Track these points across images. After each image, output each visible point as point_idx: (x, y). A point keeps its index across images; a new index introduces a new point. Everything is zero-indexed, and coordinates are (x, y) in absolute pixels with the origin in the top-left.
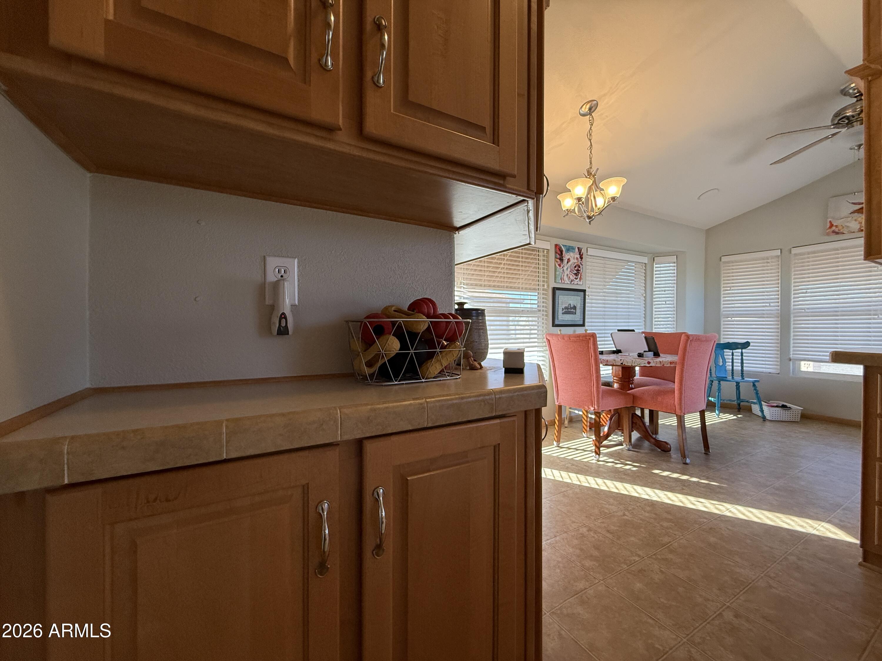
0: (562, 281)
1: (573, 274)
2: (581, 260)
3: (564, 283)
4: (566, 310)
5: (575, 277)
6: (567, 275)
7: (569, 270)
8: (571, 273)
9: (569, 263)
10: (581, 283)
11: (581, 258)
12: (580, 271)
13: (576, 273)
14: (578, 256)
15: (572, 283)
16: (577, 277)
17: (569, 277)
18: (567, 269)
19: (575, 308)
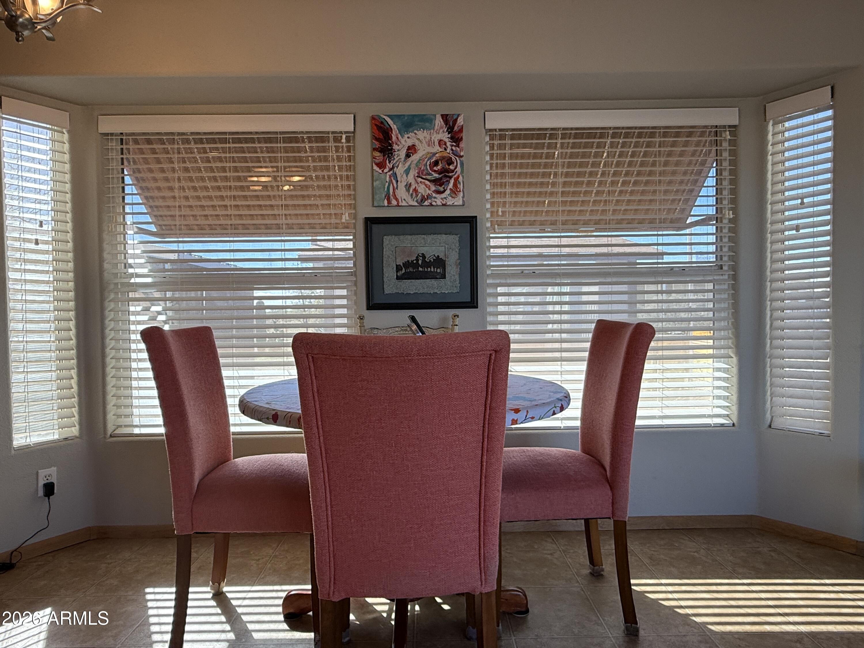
0: (389, 202)
1: (427, 182)
2: (458, 146)
3: (398, 205)
4: (411, 269)
5: (433, 188)
6: (408, 186)
7: (413, 173)
8: (420, 180)
9: (415, 158)
10: (458, 201)
11: (456, 139)
12: (453, 171)
13: (441, 179)
14: (445, 137)
15: (426, 203)
16: (441, 189)
17: (415, 190)
18: (407, 172)
19: (439, 262)
